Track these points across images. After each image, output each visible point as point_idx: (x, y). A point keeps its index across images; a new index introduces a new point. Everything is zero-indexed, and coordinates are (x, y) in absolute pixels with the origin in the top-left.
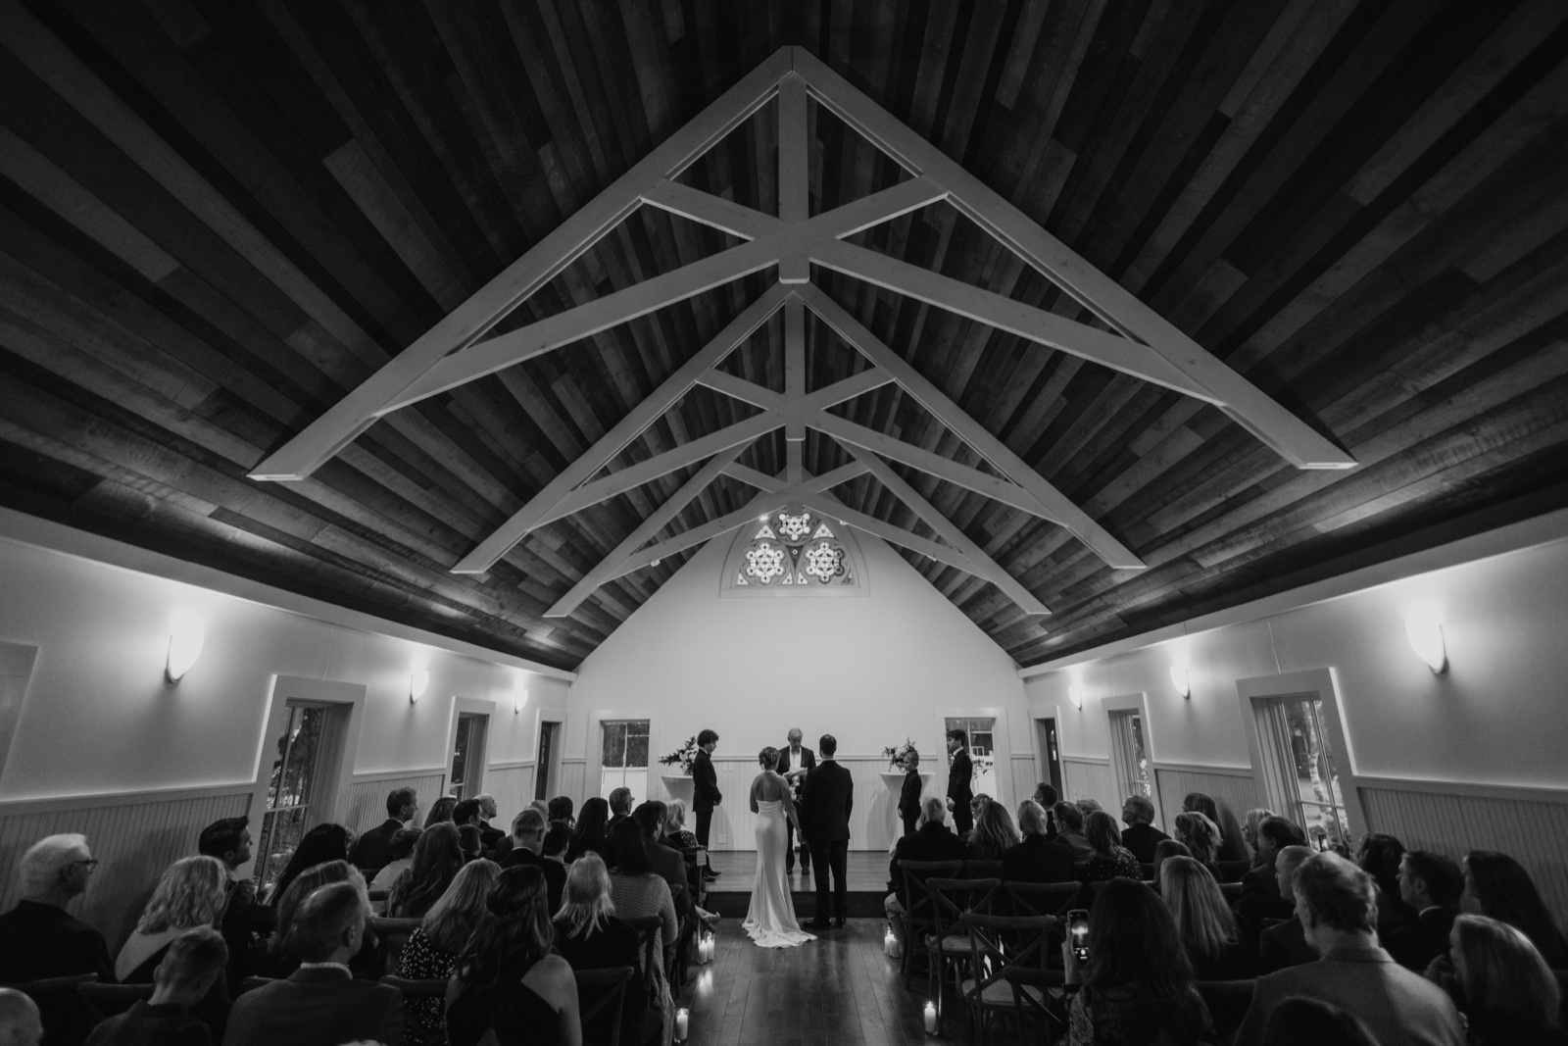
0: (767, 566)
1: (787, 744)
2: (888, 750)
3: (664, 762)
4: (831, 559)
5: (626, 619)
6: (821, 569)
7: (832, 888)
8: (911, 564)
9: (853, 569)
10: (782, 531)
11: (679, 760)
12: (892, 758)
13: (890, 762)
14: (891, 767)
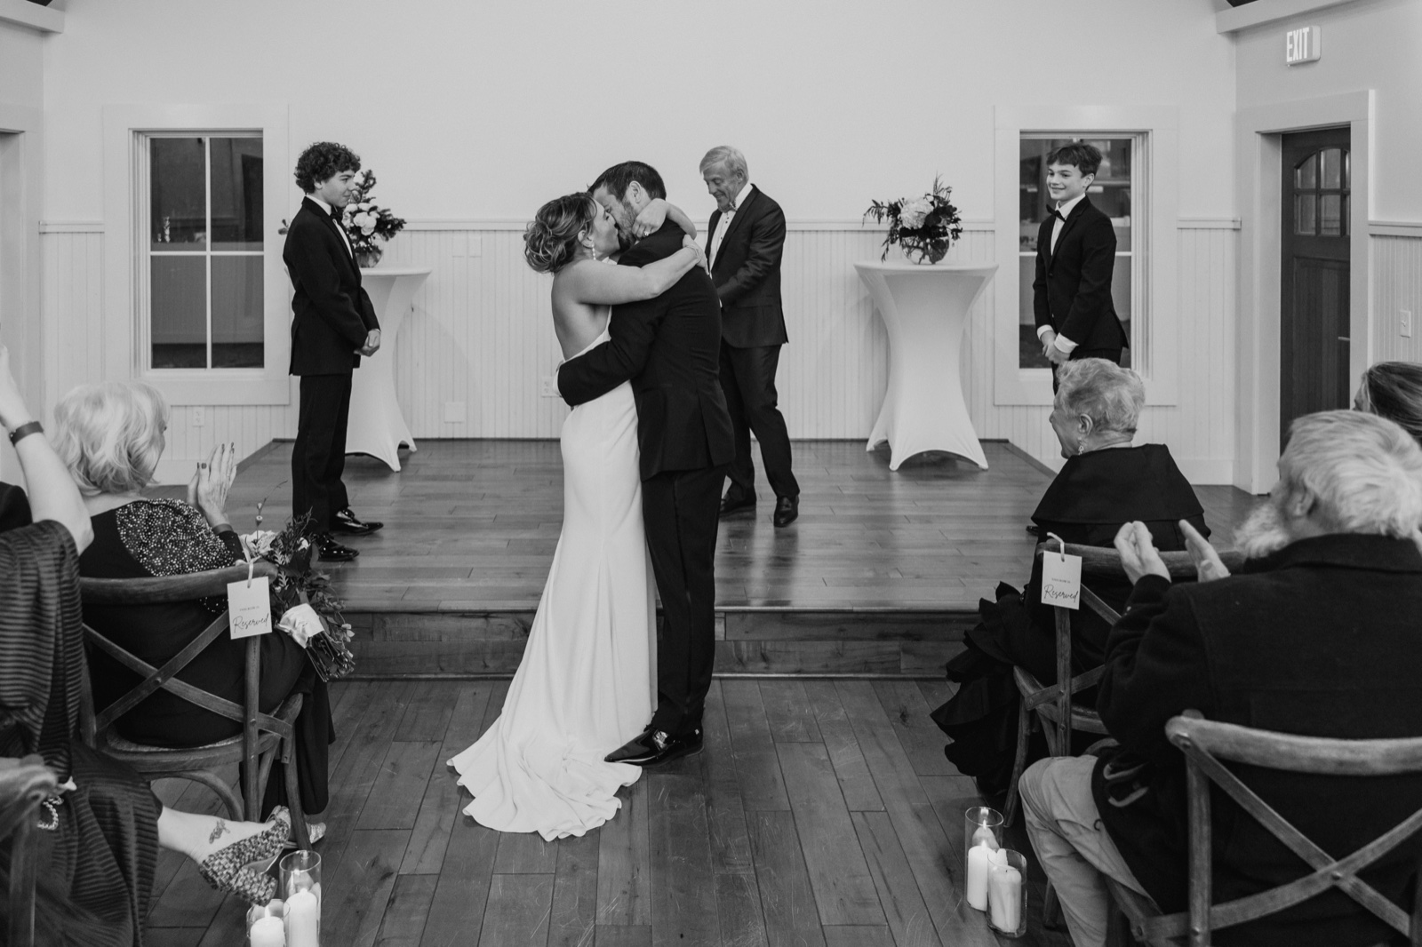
2: (878, 206)
12: (888, 228)
13: (885, 236)
14: (887, 249)
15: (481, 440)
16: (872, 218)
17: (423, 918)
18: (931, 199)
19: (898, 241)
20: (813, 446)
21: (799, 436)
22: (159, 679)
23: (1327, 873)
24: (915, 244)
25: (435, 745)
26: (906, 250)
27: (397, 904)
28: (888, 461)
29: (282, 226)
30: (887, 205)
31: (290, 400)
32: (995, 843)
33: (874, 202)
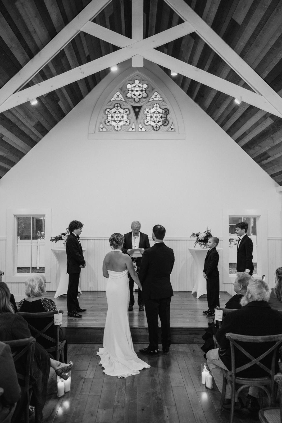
0: (119, 119)
1: (131, 230)
2: (194, 234)
3: (52, 240)
4: (161, 115)
5: (27, 152)
6: (154, 122)
7: (160, 325)
8: (213, 119)
9: (175, 122)
10: (129, 95)
11: (62, 240)
12: (196, 239)
13: (195, 241)
14: (196, 245)
15: (97, 291)
16: (192, 237)
17: (91, 385)
18: (206, 233)
19: (198, 243)
20: (179, 293)
21: (175, 291)
22: (40, 334)
23: (254, 361)
24: (203, 244)
25: (90, 356)
26: (200, 245)
27: (85, 383)
28: (196, 296)
29: (51, 239)
30: (196, 234)
31: (51, 281)
32: (207, 371)
33: (193, 233)
